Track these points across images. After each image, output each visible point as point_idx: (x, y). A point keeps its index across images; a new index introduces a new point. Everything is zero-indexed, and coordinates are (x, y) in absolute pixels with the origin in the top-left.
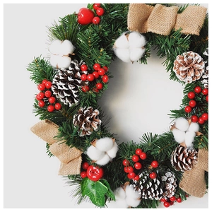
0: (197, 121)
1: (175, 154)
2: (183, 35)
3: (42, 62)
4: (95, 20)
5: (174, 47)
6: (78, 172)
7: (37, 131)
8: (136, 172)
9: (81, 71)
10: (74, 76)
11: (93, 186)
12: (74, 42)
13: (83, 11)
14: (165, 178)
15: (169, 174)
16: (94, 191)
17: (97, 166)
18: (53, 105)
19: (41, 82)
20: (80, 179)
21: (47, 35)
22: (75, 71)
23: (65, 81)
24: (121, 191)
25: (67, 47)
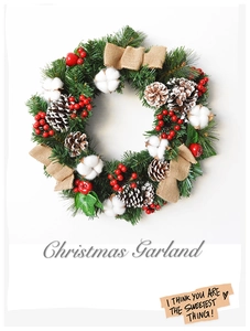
0: (166, 137)
1: (150, 167)
2: (150, 70)
3: (38, 98)
4: (79, 61)
5: (143, 79)
6: (71, 187)
7: (35, 154)
8: (120, 184)
9: (69, 102)
10: (63, 107)
11: (84, 199)
12: (63, 79)
13: (70, 55)
14: (144, 188)
15: (147, 184)
16: (85, 203)
17: (86, 180)
18: (47, 131)
19: (36, 114)
20: (73, 193)
21: (40, 75)
22: (64, 103)
23: (56, 111)
24: (108, 202)
25: (57, 83)
